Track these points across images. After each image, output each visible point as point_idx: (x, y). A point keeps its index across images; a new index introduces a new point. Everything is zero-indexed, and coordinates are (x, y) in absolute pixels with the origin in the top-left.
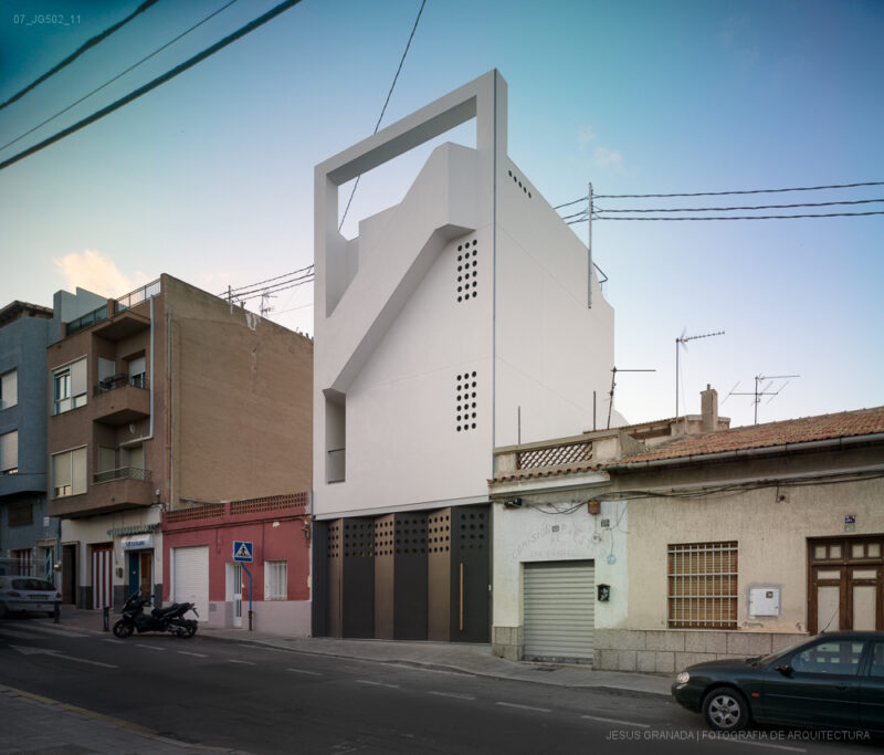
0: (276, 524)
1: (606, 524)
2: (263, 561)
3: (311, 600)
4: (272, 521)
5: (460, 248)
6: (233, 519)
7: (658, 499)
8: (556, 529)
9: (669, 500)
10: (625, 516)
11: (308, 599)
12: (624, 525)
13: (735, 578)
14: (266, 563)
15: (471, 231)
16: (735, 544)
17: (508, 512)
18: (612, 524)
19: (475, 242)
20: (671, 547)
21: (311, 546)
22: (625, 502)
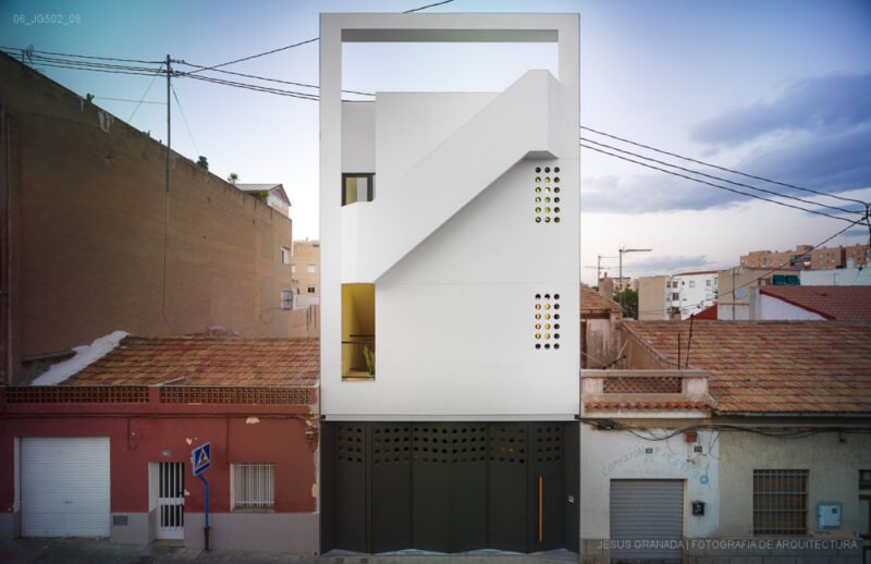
0: (253, 421)
1: (698, 449)
2: (228, 464)
3: (318, 512)
4: (246, 416)
5: (538, 170)
6: (166, 407)
7: (745, 433)
8: (649, 451)
9: (754, 434)
10: (717, 444)
11: (314, 510)
12: (715, 451)
13: (804, 496)
14: (232, 466)
15: (554, 158)
16: (806, 471)
17: (597, 432)
18: (705, 450)
19: (557, 170)
20: (755, 471)
21: (318, 449)
22: (716, 433)
